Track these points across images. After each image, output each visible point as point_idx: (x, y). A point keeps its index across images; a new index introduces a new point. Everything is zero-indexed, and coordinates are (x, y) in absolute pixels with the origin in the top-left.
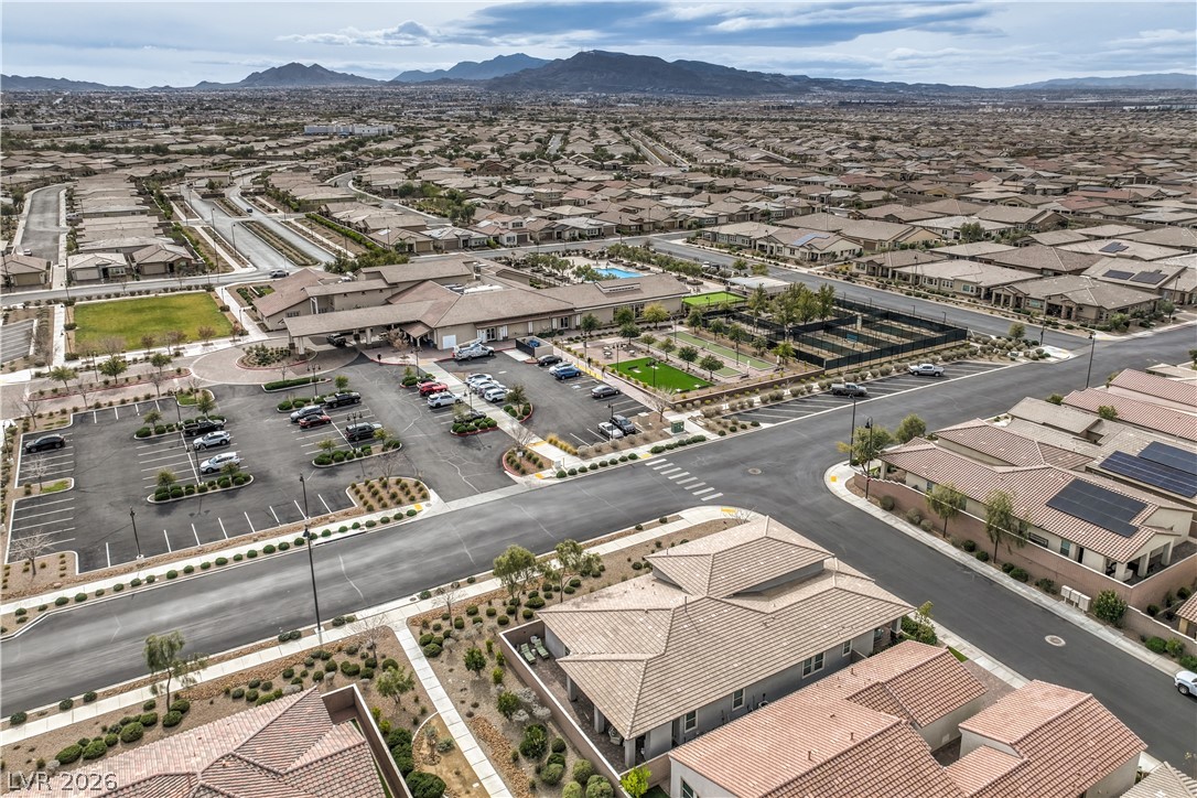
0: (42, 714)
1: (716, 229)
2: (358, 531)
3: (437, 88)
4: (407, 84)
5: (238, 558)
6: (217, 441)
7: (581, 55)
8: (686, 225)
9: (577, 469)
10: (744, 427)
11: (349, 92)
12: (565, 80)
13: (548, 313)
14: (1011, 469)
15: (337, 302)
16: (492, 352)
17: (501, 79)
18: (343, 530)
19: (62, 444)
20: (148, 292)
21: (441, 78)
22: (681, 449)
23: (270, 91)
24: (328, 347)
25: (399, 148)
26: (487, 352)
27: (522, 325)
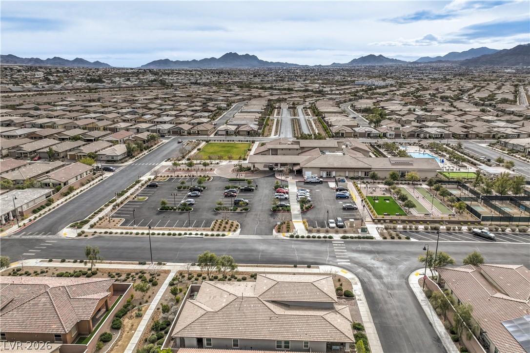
0: (69, 262)
1: (507, 140)
2: (201, 236)
3: (434, 65)
4: (421, 63)
5: (159, 234)
6: (195, 195)
7: (519, 46)
8: (497, 137)
9: (300, 236)
10: (400, 238)
11: (392, 67)
12: (507, 60)
13: (354, 168)
14: (505, 297)
15: (279, 152)
16: (321, 181)
17: (470, 60)
18: (197, 234)
19: (157, 186)
20: (233, 141)
21: (439, 60)
22: (357, 240)
23: (358, 66)
24: (267, 169)
25: (388, 92)
26: (319, 181)
27: (344, 172)
